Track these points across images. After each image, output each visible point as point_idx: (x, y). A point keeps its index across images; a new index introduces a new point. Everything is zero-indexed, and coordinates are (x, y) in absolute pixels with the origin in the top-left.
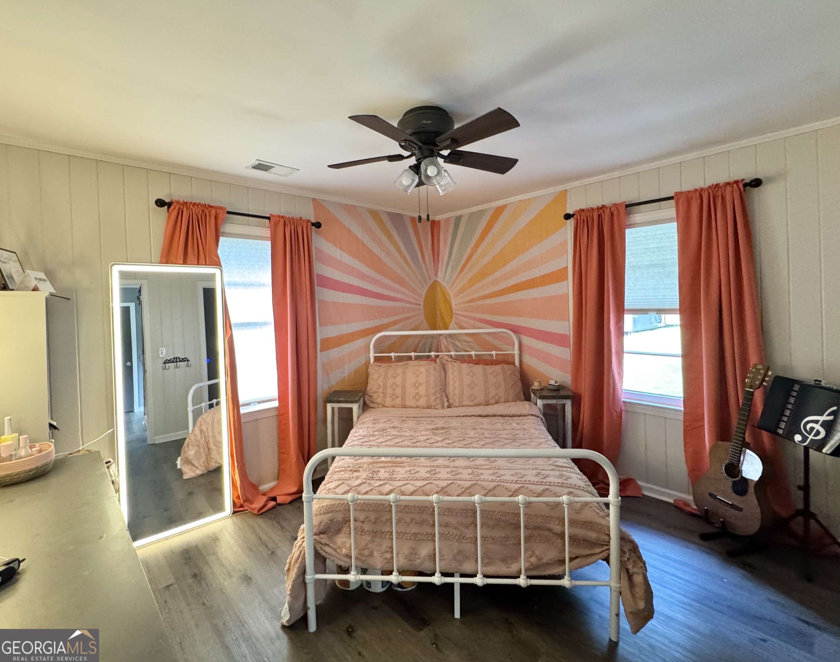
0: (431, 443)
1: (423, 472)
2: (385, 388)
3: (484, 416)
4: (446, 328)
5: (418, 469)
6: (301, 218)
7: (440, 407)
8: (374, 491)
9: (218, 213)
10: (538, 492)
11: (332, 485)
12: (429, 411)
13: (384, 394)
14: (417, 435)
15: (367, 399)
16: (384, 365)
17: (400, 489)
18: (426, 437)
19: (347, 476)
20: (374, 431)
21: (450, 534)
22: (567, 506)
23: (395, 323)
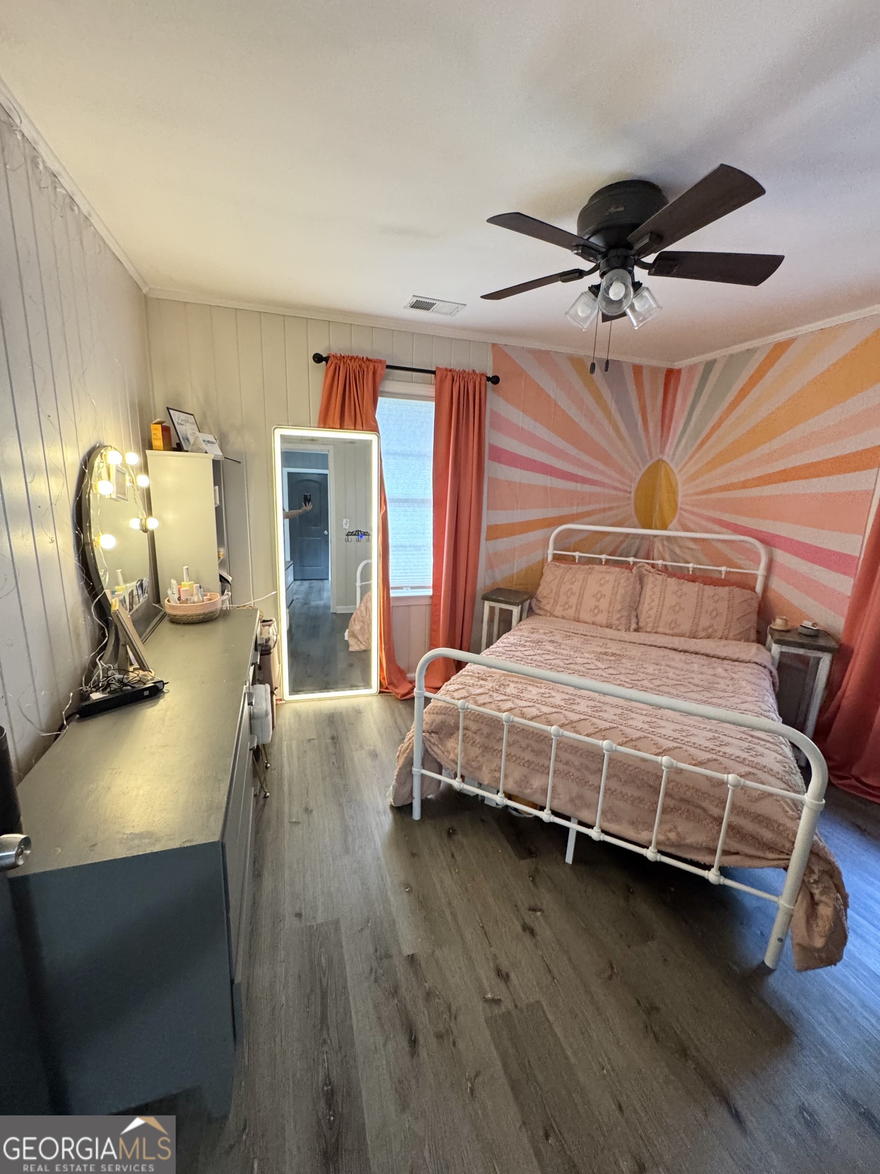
0: (588, 669)
1: (558, 699)
2: (558, 594)
3: (681, 651)
4: (664, 527)
5: (553, 694)
6: (474, 371)
7: (622, 627)
8: (493, 706)
9: (376, 367)
10: (699, 760)
11: (452, 688)
12: (607, 630)
13: (556, 601)
14: (575, 656)
15: (534, 602)
16: (563, 565)
17: (522, 710)
18: (585, 661)
19: (472, 682)
20: (526, 641)
21: (571, 774)
22: (733, 788)
23: (588, 514)
